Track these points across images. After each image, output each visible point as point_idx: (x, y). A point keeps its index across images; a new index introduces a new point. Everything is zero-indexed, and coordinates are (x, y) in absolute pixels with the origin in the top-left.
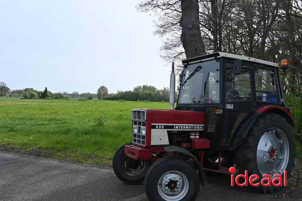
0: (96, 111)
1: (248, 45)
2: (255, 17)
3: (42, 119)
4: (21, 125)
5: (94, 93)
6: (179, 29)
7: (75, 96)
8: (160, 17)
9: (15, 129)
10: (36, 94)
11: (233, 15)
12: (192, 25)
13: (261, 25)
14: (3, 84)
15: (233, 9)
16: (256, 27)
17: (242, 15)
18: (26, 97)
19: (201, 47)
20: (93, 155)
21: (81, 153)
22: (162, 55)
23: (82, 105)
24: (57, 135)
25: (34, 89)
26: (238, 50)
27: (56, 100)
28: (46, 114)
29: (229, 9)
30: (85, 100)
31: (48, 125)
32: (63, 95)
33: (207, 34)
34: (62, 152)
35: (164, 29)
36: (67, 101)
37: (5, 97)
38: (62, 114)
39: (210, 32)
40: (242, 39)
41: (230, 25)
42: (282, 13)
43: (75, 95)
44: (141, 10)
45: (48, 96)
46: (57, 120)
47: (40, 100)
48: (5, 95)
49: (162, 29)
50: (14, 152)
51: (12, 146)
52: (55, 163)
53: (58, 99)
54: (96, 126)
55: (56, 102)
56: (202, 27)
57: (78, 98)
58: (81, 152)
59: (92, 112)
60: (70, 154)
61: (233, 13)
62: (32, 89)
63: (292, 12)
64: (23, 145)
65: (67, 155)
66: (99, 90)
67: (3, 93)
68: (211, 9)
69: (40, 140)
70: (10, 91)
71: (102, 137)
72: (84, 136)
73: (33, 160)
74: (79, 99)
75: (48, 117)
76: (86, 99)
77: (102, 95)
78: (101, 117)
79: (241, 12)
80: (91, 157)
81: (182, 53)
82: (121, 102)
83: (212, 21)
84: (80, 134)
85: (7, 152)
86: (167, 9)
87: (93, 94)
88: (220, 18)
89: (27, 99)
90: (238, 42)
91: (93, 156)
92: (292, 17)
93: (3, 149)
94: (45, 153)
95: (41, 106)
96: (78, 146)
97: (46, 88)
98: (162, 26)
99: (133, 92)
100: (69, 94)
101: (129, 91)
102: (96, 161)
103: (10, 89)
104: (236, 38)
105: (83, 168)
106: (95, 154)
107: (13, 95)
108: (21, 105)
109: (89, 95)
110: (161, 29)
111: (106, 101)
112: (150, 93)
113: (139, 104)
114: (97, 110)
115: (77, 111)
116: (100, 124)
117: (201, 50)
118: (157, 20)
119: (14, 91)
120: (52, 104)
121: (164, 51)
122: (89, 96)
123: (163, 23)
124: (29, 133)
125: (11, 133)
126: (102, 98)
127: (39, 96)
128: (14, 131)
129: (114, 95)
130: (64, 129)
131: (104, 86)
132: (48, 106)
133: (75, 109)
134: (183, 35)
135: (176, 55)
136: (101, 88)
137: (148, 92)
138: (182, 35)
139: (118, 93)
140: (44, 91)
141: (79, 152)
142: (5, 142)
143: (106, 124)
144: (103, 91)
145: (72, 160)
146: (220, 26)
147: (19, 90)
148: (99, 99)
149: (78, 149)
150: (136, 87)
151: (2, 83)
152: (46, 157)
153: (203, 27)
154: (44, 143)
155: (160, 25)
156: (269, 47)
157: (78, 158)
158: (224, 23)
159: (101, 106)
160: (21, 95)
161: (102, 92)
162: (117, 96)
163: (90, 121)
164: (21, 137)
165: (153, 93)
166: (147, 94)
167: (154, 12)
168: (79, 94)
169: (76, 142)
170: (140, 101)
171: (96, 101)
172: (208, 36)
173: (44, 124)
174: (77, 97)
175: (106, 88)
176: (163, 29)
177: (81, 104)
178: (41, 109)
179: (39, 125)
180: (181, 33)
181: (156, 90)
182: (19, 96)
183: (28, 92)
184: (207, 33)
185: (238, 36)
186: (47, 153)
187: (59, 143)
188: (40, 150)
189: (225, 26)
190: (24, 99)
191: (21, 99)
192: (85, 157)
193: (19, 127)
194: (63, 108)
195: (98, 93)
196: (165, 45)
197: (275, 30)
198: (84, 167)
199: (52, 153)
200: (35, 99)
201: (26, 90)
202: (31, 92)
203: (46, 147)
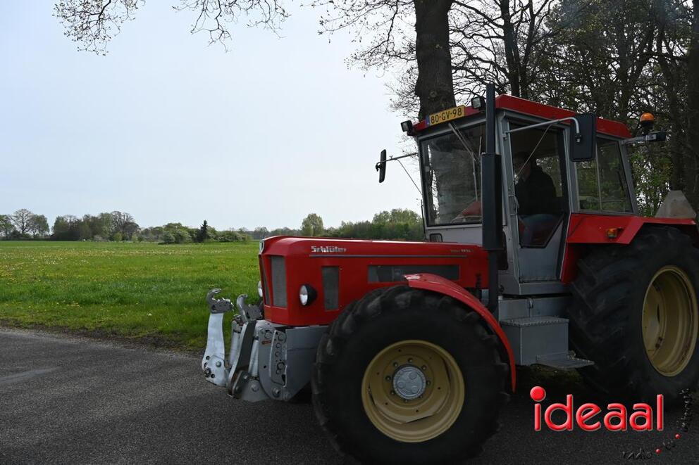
3: (183, 281)
5: (296, 229)
7: (261, 236)
10: (187, 235)
14: (126, 217)
18: (168, 241)
25: (184, 225)
27: (223, 245)
32: (237, 234)
36: (245, 246)
37: (130, 242)
43: (260, 234)
45: (209, 237)
47: (193, 246)
48: (130, 239)
51: (114, 329)
53: (228, 241)
62: (179, 225)
64: (134, 328)
66: (305, 223)
67: (127, 234)
69: (165, 317)
70: (140, 229)
87: (294, 230)
89: (170, 243)
94: (168, 340)
97: (205, 222)
99: (372, 224)
100: (248, 233)
101: (364, 221)
103: (140, 226)
107: (145, 237)
109: (288, 233)
112: (407, 225)
119: (146, 230)
120: (212, 252)
127: (192, 238)
129: (336, 230)
136: (309, 217)
137: (402, 223)
142: (103, 323)
144: (313, 224)
147: (157, 228)
150: (378, 214)
151: (124, 216)
160: (159, 237)
161: (312, 227)
162: (342, 233)
165: (411, 225)
166: (399, 226)
168: (268, 232)
173: (183, 290)
179: (175, 291)
181: (417, 218)
182: (157, 238)
183: (171, 230)
187: (197, 322)
190: (165, 243)
191: (160, 244)
195: (303, 229)
199: (181, 341)
200: (186, 243)
201: (169, 226)
202: (178, 231)
203: (172, 329)
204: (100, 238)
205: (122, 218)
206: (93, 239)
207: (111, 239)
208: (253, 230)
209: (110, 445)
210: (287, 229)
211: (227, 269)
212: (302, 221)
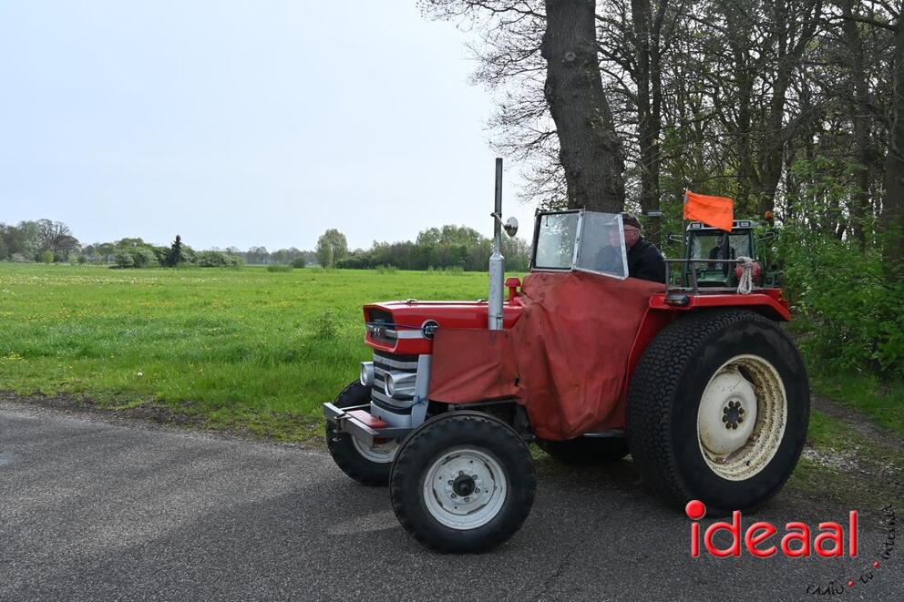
0: (316, 299)
1: (734, 110)
2: (755, 28)
3: (167, 323)
4: (111, 338)
5: (307, 250)
6: (540, 66)
7: (257, 259)
8: (486, 32)
9: (95, 350)
10: (152, 256)
11: (692, 24)
12: (576, 54)
13: (773, 51)
14: (59, 228)
15: (694, 6)
16: (757, 56)
17: (720, 24)
18: (123, 264)
19: (600, 114)
20: (308, 418)
21: (274, 413)
22: (496, 139)
23: (277, 283)
24: (209, 365)
25: (146, 241)
26: (706, 124)
27: (205, 271)
28: (178, 309)
29: (682, 7)
30: (284, 270)
31: (185, 336)
32: (224, 255)
33: (618, 78)
34: (224, 409)
35: (498, 66)
36: (236, 273)
37: (66, 264)
38: (223, 308)
39: (627, 72)
40: (717, 92)
41: (686, 51)
42: (833, 13)
43: (256, 256)
44: (432, 14)
45: (183, 260)
46: (208, 324)
47: (163, 271)
48: (66, 259)
49: (493, 68)
50: (93, 412)
51: (87, 395)
52: (205, 439)
53: (212, 266)
54: (315, 338)
55: (205, 276)
56: (604, 59)
57: (266, 263)
58: (275, 410)
59: (303, 300)
60: (245, 415)
61: (693, 17)
62: (139, 241)
63: (861, 13)
64: (119, 393)
65: (237, 417)
66: (322, 242)
67: (61, 253)
68: (630, 7)
69: (163, 378)
70: (80, 246)
71: (332, 368)
72: (283, 367)
73: (144, 432)
74: (267, 265)
75: (186, 316)
76: (287, 266)
77: (332, 255)
78: (328, 315)
79: (717, 15)
80: (302, 424)
81: (549, 134)
82: (382, 273)
83: (634, 41)
84: (272, 361)
85: (74, 411)
86: (508, 9)
87: (305, 252)
88: (656, 31)
89: (125, 267)
90: (708, 101)
91: (306, 420)
92: (859, 25)
93: (63, 403)
94: (176, 413)
95: (165, 288)
96: (266, 394)
97: (178, 238)
98: (494, 60)
99: (417, 246)
100: (240, 254)
101: (405, 241)
102: (315, 433)
103: (81, 242)
104: (702, 89)
105: (278, 452)
106: (311, 415)
107: (88, 258)
108: (110, 286)
109: (297, 256)
110: (490, 69)
111: (343, 270)
112: (464, 248)
113: (432, 277)
114: (317, 296)
115: (264, 298)
116: (326, 334)
117: (600, 124)
118: (479, 41)
119: (90, 247)
120: (195, 281)
121: (500, 129)
122: (295, 258)
123: (494, 51)
124: (133, 360)
125: (85, 361)
126: (331, 261)
127: (160, 260)
128: (92, 356)
129: (364, 254)
130: (227, 347)
131: (336, 230)
132: (185, 287)
133: (258, 293)
134: (551, 83)
135: (533, 140)
136: (327, 234)
137: (458, 245)
138: (547, 82)
139: (374, 248)
140: (173, 246)
141: (269, 408)
142: (68, 386)
143: (341, 332)
144: (333, 243)
145: (251, 430)
146: (657, 57)
147: (105, 244)
148: (324, 265)
149: (266, 400)
150: (424, 232)
151: (57, 226)
152: (179, 423)
153: (608, 60)
154: (174, 386)
155: (486, 57)
156: (794, 113)
157: (266, 425)
158: (668, 47)
159: (328, 285)
160: (109, 257)
161: (332, 248)
162: (373, 257)
163: (298, 326)
164: (111, 370)
165: (470, 248)
166: (453, 249)
167: (468, 18)
168: (267, 254)
169: (260, 383)
170: (435, 269)
171: (316, 271)
172: (623, 84)
173: (172, 336)
174: (264, 261)
175: (341, 235)
176: (497, 68)
177: (275, 280)
178: (165, 295)
179: (159, 338)
180: (546, 78)
181: (478, 239)
182: (105, 260)
183: (128, 249)
184: (620, 76)
185: (705, 82)
186: (183, 412)
187: (214, 386)
188: (163, 406)
189: (671, 54)
190: (119, 267)
191: (110, 268)
192: (287, 424)
193: (105, 344)
194: (226, 292)
195: (319, 250)
196: (502, 113)
197: (813, 65)
198: (284, 451)
199: (196, 414)
200: (149, 267)
201: (124, 243)
202: (138, 249)
203: (178, 396)
204: (21, 258)
205: (54, 229)
206: (10, 259)
207: (38, 259)
208: (246, 251)
209: (142, 585)
210: (295, 250)
211: (226, 307)
212: (318, 240)
